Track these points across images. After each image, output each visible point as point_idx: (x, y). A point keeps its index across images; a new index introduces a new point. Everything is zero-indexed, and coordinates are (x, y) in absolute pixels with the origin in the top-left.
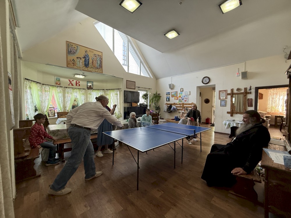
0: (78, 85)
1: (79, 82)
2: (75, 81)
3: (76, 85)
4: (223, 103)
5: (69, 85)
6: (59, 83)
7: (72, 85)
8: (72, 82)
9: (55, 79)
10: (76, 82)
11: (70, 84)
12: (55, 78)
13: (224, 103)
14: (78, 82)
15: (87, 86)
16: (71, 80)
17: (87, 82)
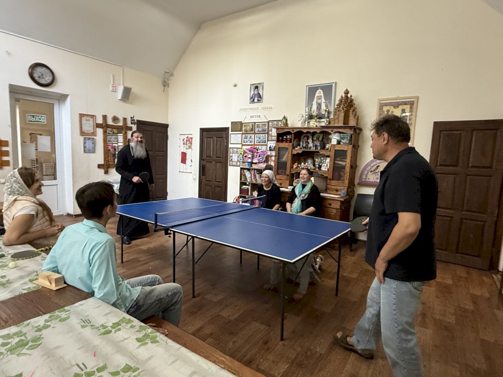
4: (89, 144)
13: (91, 144)
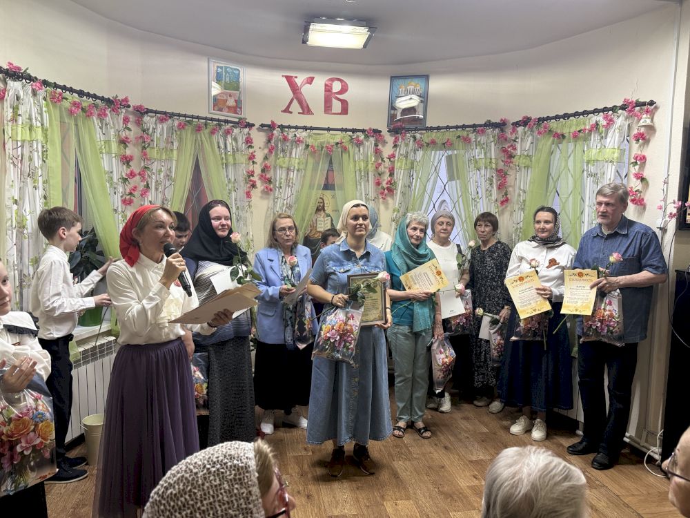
0: (336, 106)
1: (344, 90)
2: (320, 82)
3: (328, 108)
5: (287, 110)
6: (231, 102)
7: (306, 110)
8: (306, 90)
9: (213, 75)
10: (328, 89)
11: (296, 107)
12: (213, 69)
14: (337, 87)
15: (392, 107)
16: (300, 79)
17: (393, 78)
